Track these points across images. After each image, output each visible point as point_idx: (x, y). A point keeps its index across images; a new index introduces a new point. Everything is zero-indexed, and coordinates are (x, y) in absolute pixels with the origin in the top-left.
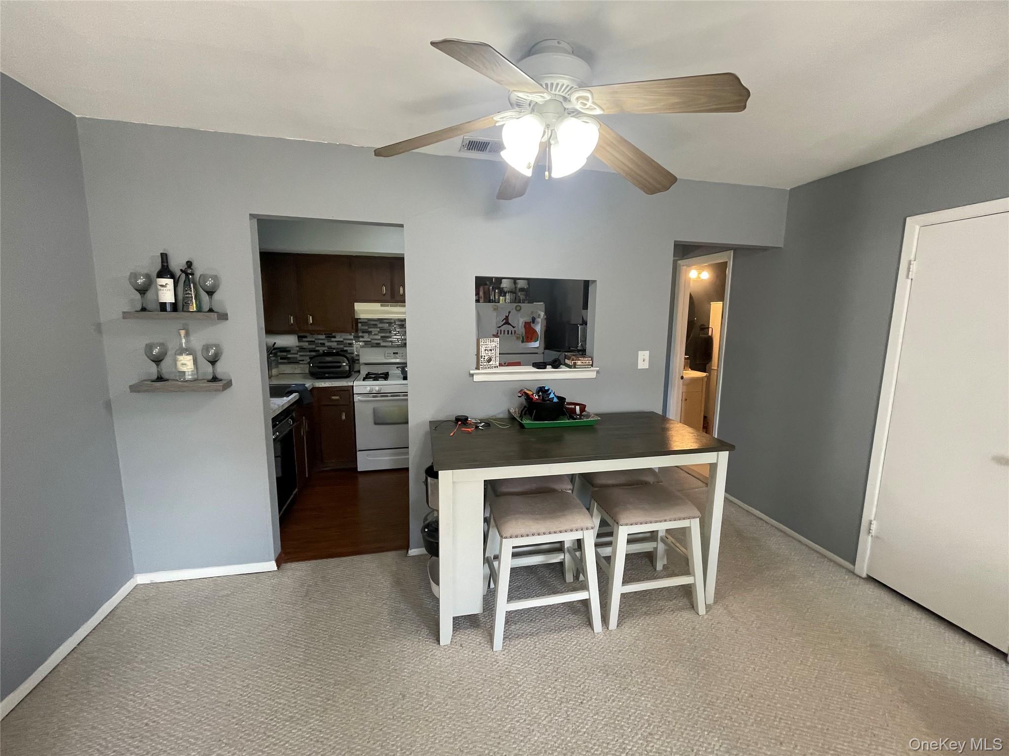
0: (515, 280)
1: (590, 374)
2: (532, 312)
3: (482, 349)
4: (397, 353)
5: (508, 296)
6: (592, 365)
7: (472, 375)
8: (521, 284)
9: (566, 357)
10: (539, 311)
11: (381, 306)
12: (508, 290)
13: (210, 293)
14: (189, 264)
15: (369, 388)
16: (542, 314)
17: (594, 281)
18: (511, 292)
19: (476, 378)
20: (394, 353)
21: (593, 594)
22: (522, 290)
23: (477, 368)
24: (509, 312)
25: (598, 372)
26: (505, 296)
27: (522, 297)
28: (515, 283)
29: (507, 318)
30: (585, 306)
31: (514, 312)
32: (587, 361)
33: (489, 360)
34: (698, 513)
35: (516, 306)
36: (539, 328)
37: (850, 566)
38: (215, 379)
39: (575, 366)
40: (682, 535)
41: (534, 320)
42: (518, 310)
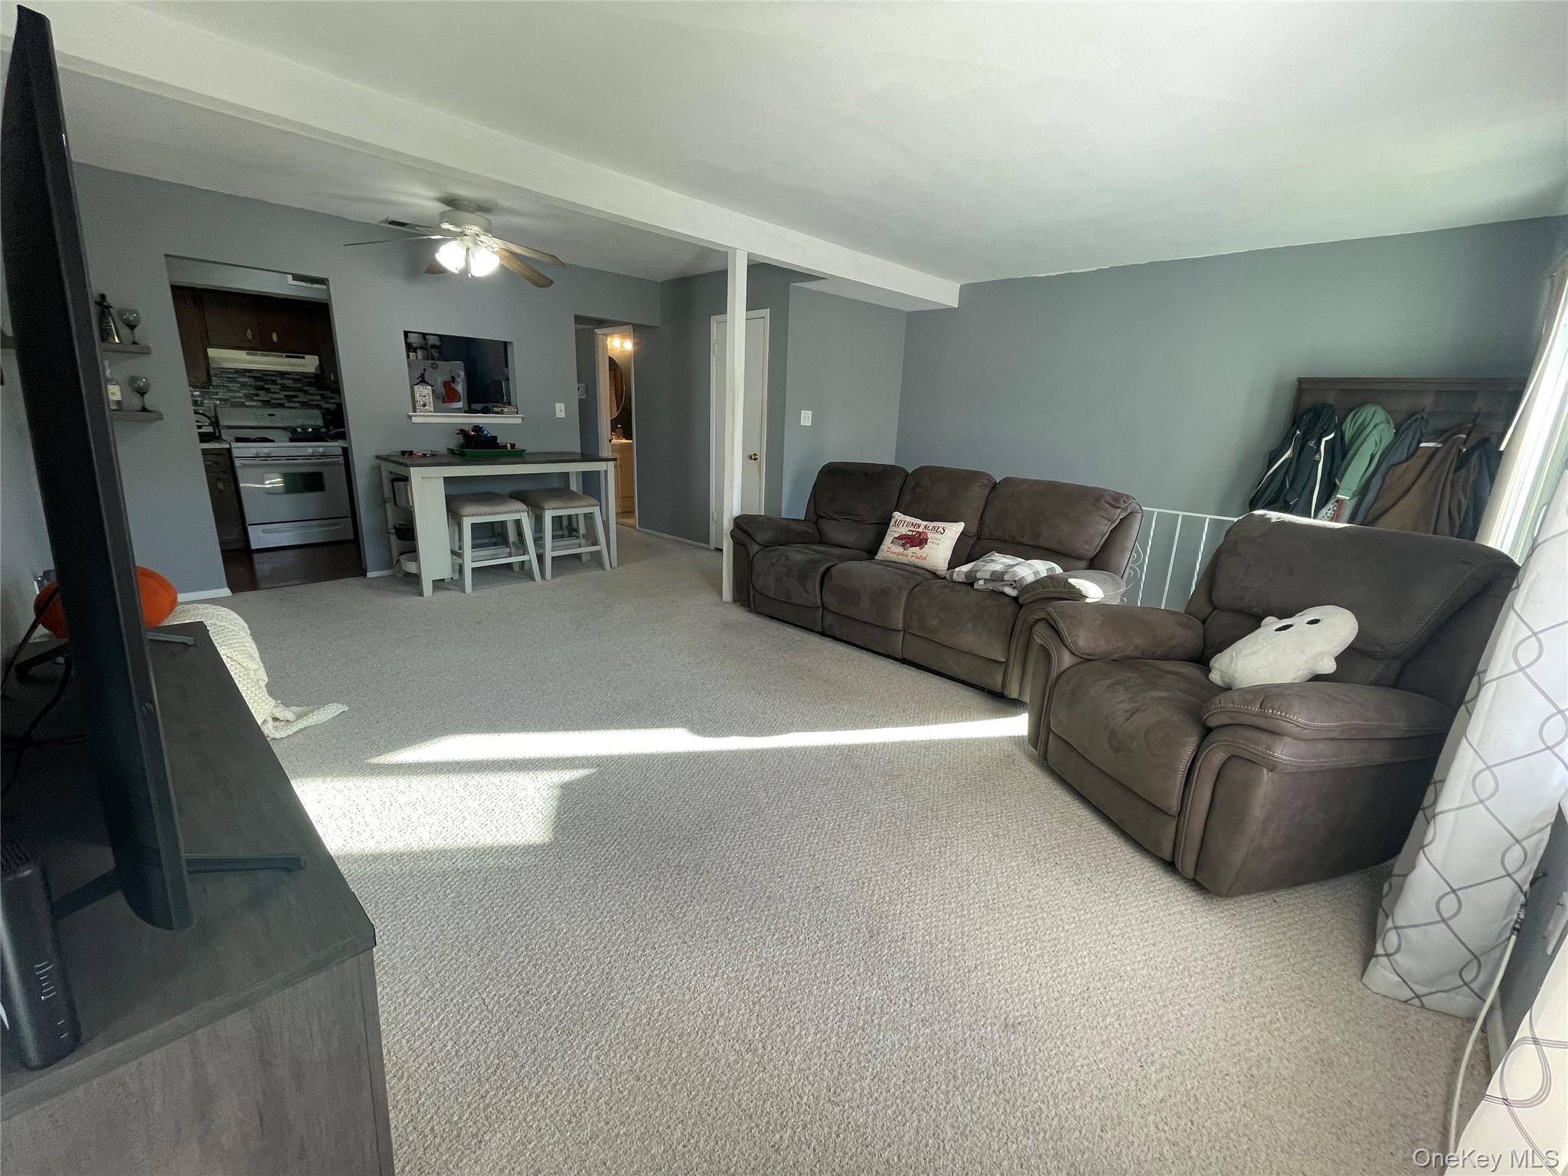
0: (424, 335)
1: (517, 420)
2: (451, 371)
3: (417, 395)
4: (273, 415)
5: (419, 352)
6: (517, 413)
7: (410, 417)
8: (432, 340)
9: (493, 407)
10: (459, 369)
11: (248, 354)
12: (418, 345)
13: (132, 327)
14: (103, 297)
15: (254, 450)
16: (462, 374)
17: (511, 343)
18: (421, 348)
19: (414, 420)
20: (270, 415)
21: (532, 556)
22: (433, 346)
23: (414, 411)
24: (425, 370)
25: (523, 419)
26: (416, 352)
27: (436, 355)
28: (424, 338)
29: (422, 376)
30: (507, 365)
31: (429, 370)
32: (514, 409)
33: (424, 405)
34: (598, 503)
35: (432, 364)
36: (460, 388)
37: (707, 546)
38: (144, 409)
39: (502, 412)
40: (589, 517)
41: (453, 379)
42: (435, 367)
